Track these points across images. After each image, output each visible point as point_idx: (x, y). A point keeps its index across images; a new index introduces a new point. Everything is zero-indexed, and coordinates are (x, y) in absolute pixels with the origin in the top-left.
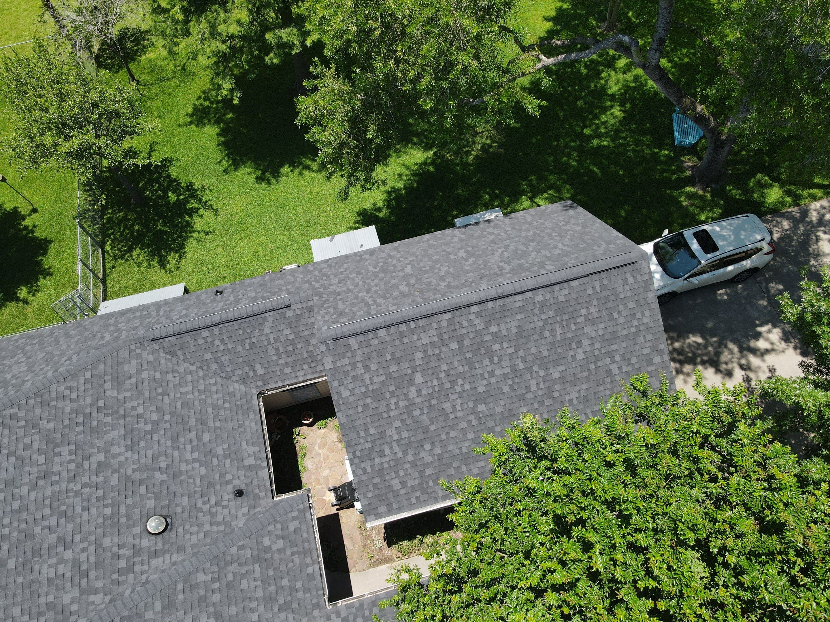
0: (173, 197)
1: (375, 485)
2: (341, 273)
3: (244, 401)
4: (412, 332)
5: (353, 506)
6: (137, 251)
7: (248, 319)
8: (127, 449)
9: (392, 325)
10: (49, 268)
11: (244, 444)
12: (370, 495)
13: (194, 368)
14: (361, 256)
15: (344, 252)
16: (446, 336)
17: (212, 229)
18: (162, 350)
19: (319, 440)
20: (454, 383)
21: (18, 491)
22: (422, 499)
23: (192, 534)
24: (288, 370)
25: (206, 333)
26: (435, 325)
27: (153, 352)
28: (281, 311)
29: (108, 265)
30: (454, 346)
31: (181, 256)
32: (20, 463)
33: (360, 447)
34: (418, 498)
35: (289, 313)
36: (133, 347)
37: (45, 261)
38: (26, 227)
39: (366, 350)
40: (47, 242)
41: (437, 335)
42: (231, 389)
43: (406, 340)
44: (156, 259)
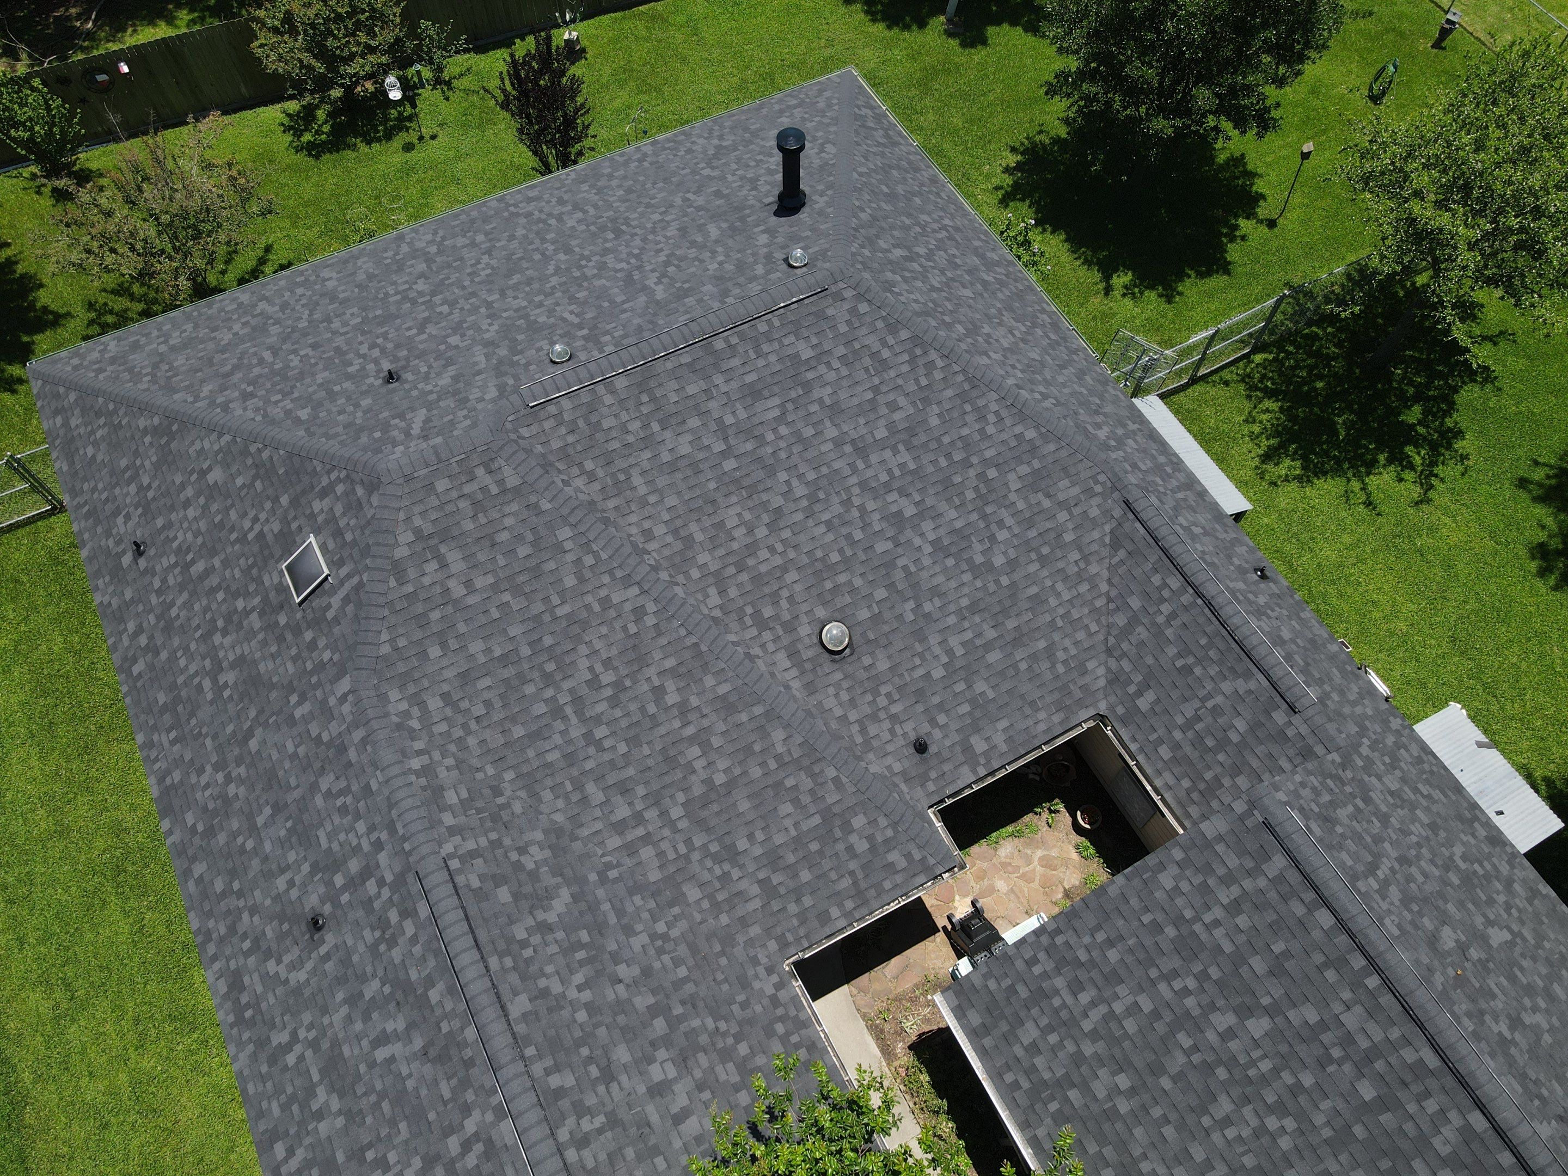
0: (1413, 415)
1: (1012, 990)
2: (1416, 790)
3: (1078, 694)
4: (1356, 984)
5: (960, 956)
6: (1272, 405)
7: (1234, 645)
8: (935, 543)
9: (1352, 936)
10: (1181, 294)
11: (1004, 724)
12: (992, 984)
13: (1104, 587)
14: (1476, 819)
15: (1466, 780)
16: (1379, 1065)
17: (1383, 508)
18: (1114, 523)
19: (1054, 853)
20: (1280, 1109)
21: (828, 423)
22: (1017, 1095)
23: (837, 695)
24: (1165, 752)
25: (1175, 582)
26: (1395, 1034)
27: (1107, 514)
28: (1278, 699)
29: (1225, 374)
30: (1367, 1092)
31: (1299, 478)
32: (867, 407)
33: (1073, 941)
34: (1016, 1085)
35: (1280, 717)
36: (1102, 478)
37: (1188, 282)
38: (1236, 227)
39: (1272, 895)
40: (1225, 268)
41: (1375, 1046)
42: (1090, 665)
43: (1331, 975)
44: (1272, 442)
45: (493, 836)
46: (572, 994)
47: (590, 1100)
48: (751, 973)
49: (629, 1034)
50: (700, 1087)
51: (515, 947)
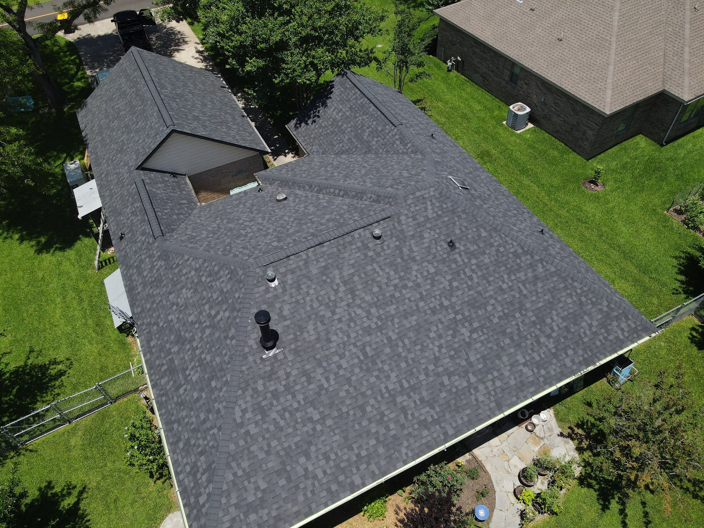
10: (40, 489)
20: (197, 108)
30: (178, 100)
31: (54, 363)
41: (172, 102)
44: (53, 384)
45: (385, 140)
46: (360, 118)
47: (354, 101)
48: (318, 149)
49: (348, 117)
50: (331, 117)
51: (375, 119)
